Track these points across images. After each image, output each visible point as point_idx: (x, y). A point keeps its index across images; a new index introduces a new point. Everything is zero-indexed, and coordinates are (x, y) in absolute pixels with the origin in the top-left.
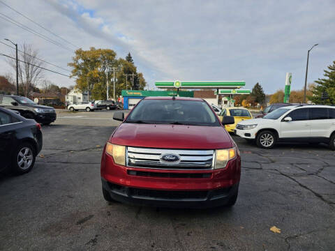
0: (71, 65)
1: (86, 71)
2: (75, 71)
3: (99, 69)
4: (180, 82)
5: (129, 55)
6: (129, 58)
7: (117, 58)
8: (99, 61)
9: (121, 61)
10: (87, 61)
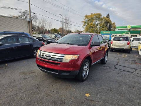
0: (82, 22)
1: (88, 24)
2: (84, 24)
3: (94, 23)
4: (131, 26)
5: (108, 14)
6: (108, 16)
7: (102, 17)
8: (94, 19)
9: (104, 18)
10: (89, 20)
